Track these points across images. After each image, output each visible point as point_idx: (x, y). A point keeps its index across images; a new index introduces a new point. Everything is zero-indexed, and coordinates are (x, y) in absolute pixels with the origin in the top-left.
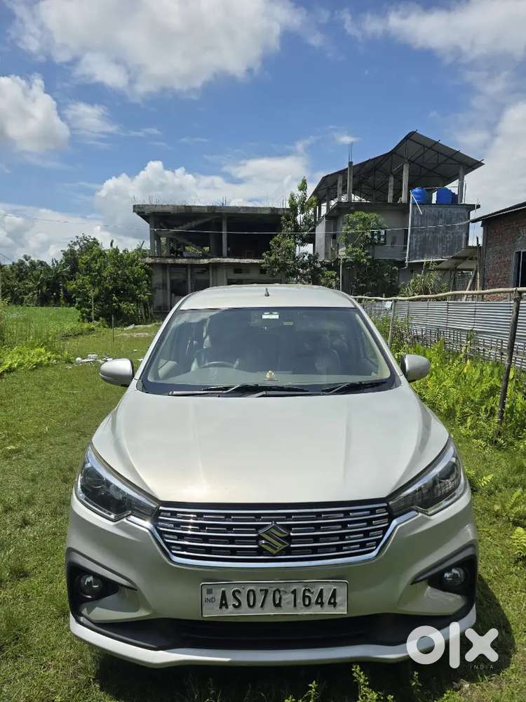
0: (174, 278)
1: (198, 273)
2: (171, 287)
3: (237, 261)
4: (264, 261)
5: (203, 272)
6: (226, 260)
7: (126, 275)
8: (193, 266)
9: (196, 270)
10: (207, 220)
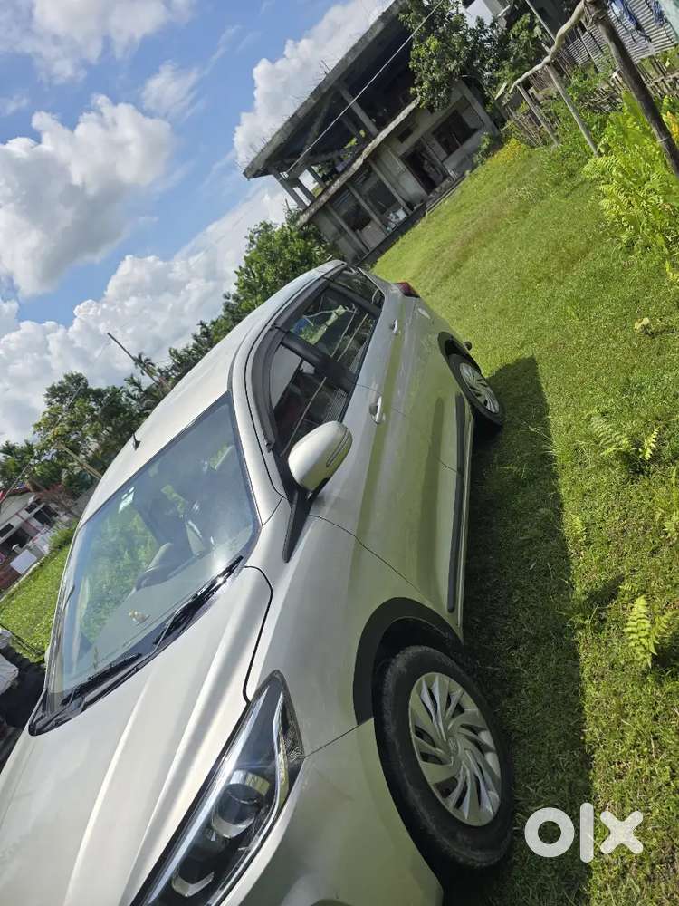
0: (344, 211)
1: (363, 183)
2: (348, 224)
3: (392, 126)
4: (419, 98)
5: (368, 176)
6: (379, 139)
7: (290, 261)
8: (351, 180)
9: (359, 181)
10: (325, 110)
